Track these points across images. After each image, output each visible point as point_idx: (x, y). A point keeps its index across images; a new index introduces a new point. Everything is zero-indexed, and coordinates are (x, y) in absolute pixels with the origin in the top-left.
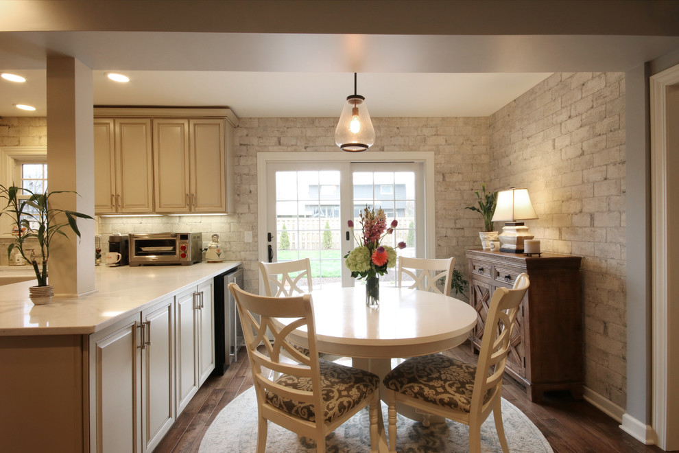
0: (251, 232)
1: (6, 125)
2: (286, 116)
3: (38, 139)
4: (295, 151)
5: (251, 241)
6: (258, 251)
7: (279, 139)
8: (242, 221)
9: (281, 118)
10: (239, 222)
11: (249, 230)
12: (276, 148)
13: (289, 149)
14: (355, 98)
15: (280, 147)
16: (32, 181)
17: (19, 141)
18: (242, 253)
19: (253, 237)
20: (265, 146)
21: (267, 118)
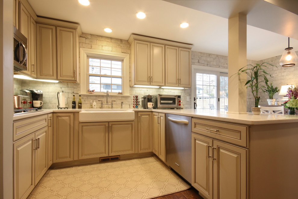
0: (189, 97)
1: (84, 37)
2: (201, 52)
3: (101, 47)
4: (204, 66)
5: (189, 100)
6: (191, 104)
7: (199, 60)
8: (186, 92)
9: (200, 52)
10: (185, 92)
11: (188, 96)
12: (198, 64)
13: (202, 65)
14: (289, 48)
15: (199, 64)
16: (94, 67)
17: (91, 47)
18: (186, 105)
19: (190, 99)
20: (194, 63)
21: (195, 52)
